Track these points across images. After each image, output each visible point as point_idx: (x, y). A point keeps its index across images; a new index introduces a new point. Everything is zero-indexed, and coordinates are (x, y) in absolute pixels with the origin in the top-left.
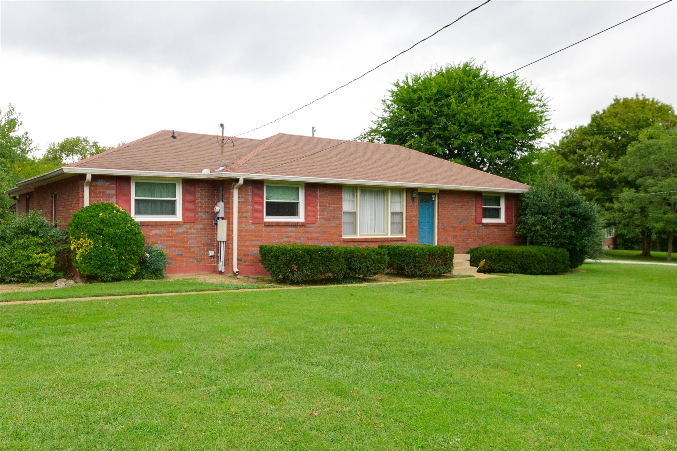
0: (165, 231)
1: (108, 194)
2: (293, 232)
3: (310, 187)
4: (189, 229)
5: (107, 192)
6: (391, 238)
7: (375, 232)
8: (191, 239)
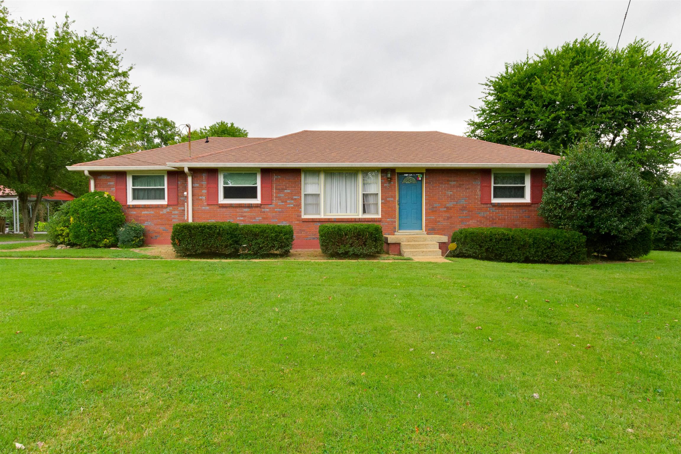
0: (153, 212)
1: (110, 185)
2: (248, 212)
3: (266, 172)
4: (172, 210)
5: (109, 183)
6: (362, 219)
7: (337, 213)
8: (175, 219)
